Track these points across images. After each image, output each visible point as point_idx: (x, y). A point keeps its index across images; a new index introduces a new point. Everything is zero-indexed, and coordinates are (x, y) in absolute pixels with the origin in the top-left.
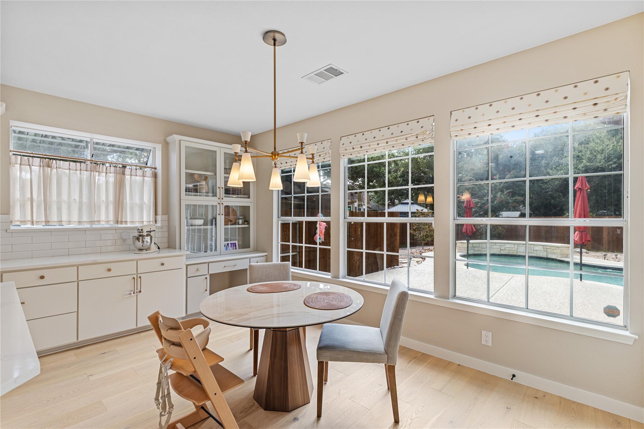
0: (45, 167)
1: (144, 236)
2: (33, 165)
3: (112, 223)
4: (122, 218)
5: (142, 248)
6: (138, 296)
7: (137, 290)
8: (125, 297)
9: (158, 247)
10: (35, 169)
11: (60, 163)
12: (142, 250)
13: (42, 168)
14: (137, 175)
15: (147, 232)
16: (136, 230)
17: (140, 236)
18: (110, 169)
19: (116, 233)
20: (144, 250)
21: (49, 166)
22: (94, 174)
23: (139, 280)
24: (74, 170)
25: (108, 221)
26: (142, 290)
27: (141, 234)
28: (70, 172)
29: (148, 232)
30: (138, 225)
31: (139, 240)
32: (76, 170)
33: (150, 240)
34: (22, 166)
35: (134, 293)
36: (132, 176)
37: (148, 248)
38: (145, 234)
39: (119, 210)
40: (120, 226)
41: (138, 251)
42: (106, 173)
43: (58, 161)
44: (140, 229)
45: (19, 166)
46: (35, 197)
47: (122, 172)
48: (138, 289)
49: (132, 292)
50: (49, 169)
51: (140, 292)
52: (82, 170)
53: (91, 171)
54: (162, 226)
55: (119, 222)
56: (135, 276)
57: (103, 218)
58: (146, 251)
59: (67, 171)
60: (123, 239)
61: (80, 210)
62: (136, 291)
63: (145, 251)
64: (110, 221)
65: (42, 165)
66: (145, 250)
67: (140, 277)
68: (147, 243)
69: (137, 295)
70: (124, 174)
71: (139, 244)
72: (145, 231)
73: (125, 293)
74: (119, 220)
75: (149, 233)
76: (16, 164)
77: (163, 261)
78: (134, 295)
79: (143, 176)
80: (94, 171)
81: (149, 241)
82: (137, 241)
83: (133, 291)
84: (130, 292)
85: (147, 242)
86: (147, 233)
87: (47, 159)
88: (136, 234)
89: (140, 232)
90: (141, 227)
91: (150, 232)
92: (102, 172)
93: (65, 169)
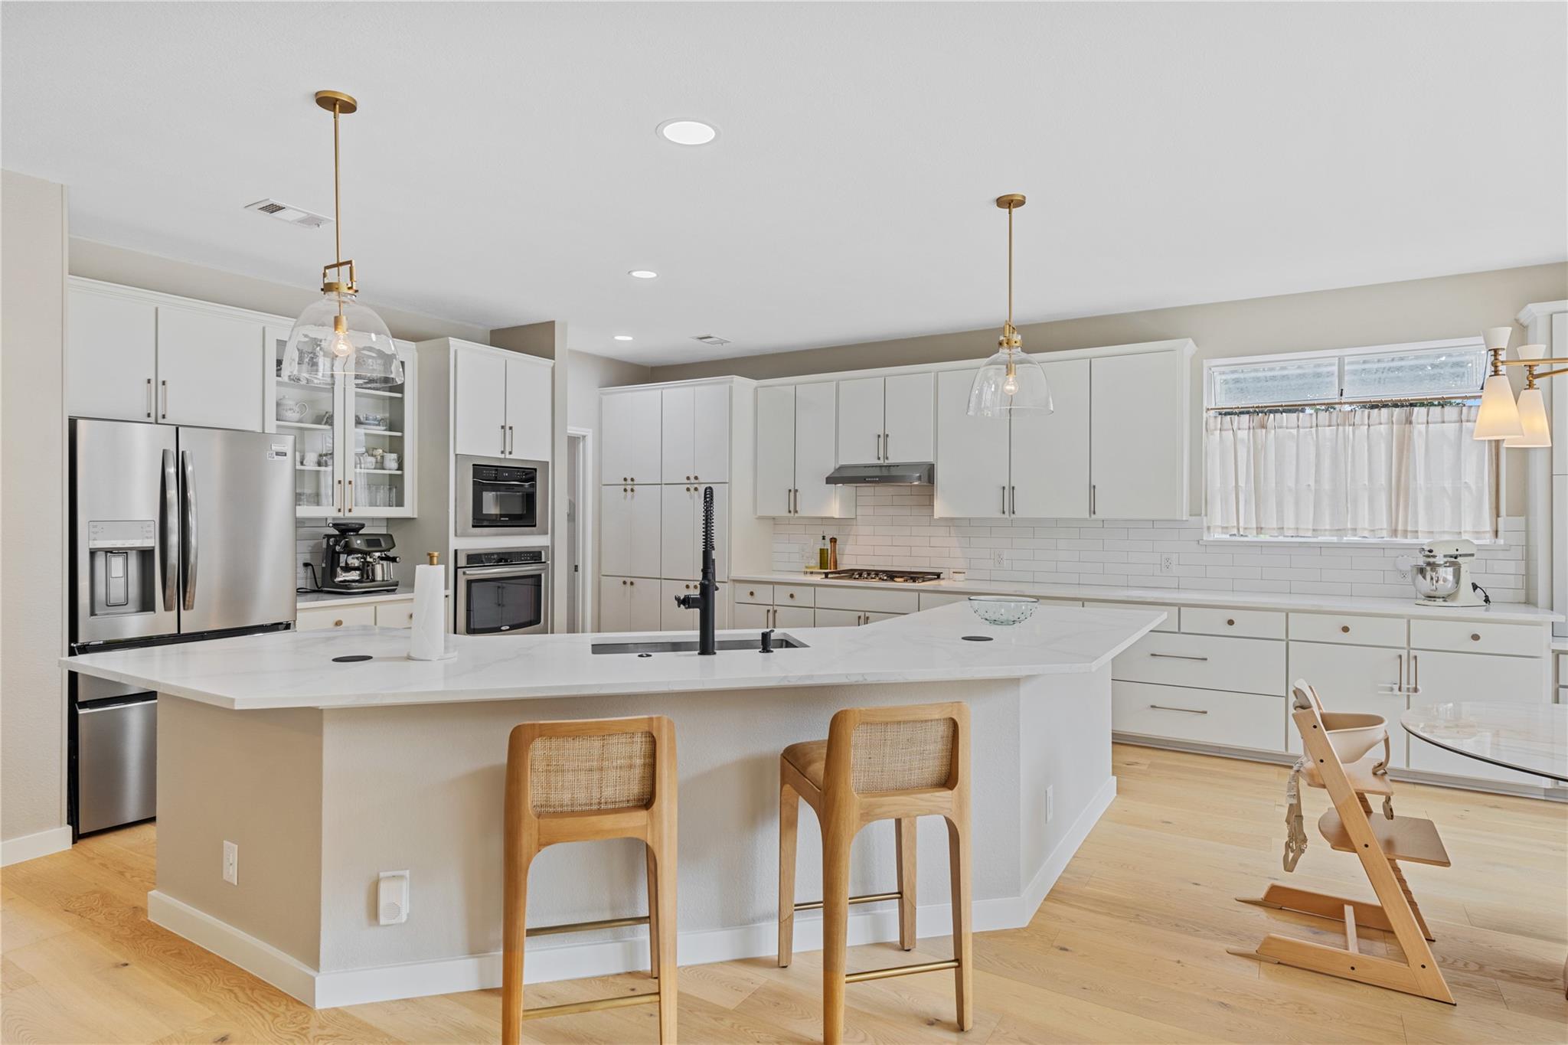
0: (1257, 428)
1: (1439, 565)
2: (1241, 427)
3: (1384, 533)
4: (1406, 522)
5: (1433, 594)
6: (1411, 698)
7: (1408, 683)
8: (1379, 692)
9: (1486, 596)
10: (1243, 434)
11: (1282, 417)
12: (1434, 597)
13: (1251, 431)
14: (1445, 420)
15: (1445, 556)
16: (1418, 551)
17: (1429, 564)
18: (1380, 415)
19: (1386, 556)
20: (1439, 598)
21: (1263, 426)
22: (1344, 431)
23: (1413, 663)
24: (1307, 428)
25: (1373, 531)
26: (1418, 687)
27: (1431, 560)
28: (1298, 432)
29: (1452, 557)
30: (1424, 541)
31: (1425, 575)
32: (1311, 427)
33: (1454, 576)
34: (1223, 432)
35: (1400, 689)
36: (1430, 425)
37: (1449, 595)
38: (1440, 560)
39: (1398, 505)
40: (1400, 540)
41: (1424, 600)
42: (1369, 426)
43: (1278, 415)
44: (1427, 548)
45: (1219, 432)
46: (1242, 483)
47: (1404, 418)
48: (1411, 683)
49: (1396, 687)
50: (1264, 431)
51: (1416, 690)
52: (1321, 427)
53: (1338, 425)
54: (1505, 544)
55: (1399, 533)
56: (1404, 654)
57: (1364, 523)
58: (1445, 601)
59: (1294, 431)
60: (1401, 571)
61: (1317, 505)
62: (1404, 686)
63: (1440, 602)
64: (1381, 529)
65: (1251, 427)
66: (1441, 600)
67: (1416, 657)
68: (1446, 584)
69: (1408, 696)
70: (1411, 423)
71: (1425, 585)
72: (1442, 555)
73: (1380, 685)
74: (1400, 527)
75: (1454, 561)
76: (1216, 429)
77: (1477, 629)
78: (1399, 693)
79: (1458, 422)
80: (1344, 425)
81: (1450, 578)
82: (1420, 577)
83: (1399, 684)
84: (1390, 686)
85: (1445, 580)
86: (1446, 560)
87: (1260, 414)
88: (1421, 561)
89: (1428, 556)
90: (1429, 544)
91: (1456, 558)
92: (1361, 425)
93: (1291, 428)
